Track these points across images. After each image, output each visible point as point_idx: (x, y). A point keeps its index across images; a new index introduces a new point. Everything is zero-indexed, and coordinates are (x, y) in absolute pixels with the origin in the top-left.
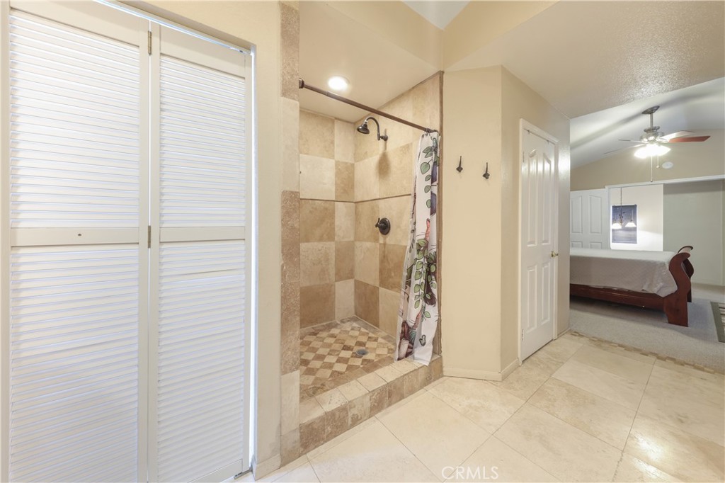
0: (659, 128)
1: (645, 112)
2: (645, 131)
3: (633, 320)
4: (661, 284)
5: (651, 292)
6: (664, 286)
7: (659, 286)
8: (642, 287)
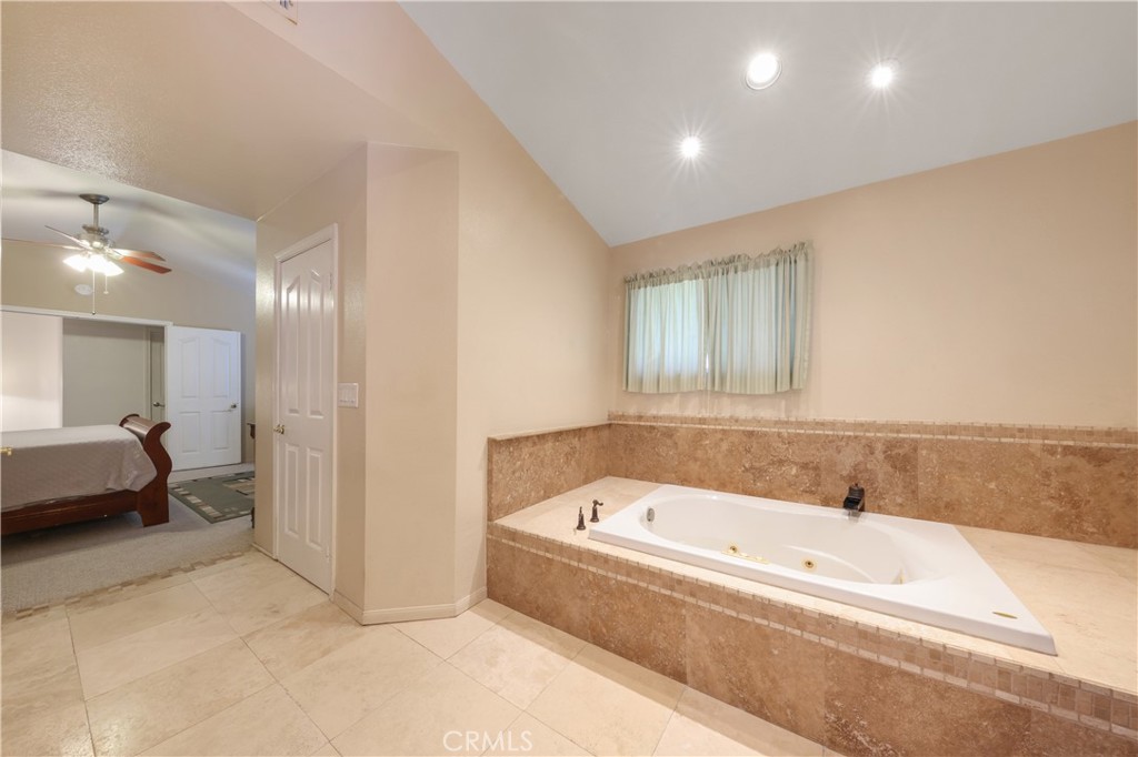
0: (107, 232)
1: (85, 197)
2: (84, 227)
3: (95, 545)
4: (135, 473)
5: (119, 489)
6: (137, 475)
7: (132, 477)
8: (106, 484)
